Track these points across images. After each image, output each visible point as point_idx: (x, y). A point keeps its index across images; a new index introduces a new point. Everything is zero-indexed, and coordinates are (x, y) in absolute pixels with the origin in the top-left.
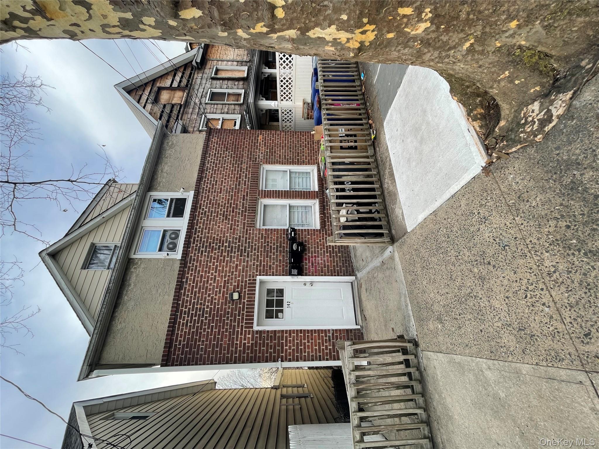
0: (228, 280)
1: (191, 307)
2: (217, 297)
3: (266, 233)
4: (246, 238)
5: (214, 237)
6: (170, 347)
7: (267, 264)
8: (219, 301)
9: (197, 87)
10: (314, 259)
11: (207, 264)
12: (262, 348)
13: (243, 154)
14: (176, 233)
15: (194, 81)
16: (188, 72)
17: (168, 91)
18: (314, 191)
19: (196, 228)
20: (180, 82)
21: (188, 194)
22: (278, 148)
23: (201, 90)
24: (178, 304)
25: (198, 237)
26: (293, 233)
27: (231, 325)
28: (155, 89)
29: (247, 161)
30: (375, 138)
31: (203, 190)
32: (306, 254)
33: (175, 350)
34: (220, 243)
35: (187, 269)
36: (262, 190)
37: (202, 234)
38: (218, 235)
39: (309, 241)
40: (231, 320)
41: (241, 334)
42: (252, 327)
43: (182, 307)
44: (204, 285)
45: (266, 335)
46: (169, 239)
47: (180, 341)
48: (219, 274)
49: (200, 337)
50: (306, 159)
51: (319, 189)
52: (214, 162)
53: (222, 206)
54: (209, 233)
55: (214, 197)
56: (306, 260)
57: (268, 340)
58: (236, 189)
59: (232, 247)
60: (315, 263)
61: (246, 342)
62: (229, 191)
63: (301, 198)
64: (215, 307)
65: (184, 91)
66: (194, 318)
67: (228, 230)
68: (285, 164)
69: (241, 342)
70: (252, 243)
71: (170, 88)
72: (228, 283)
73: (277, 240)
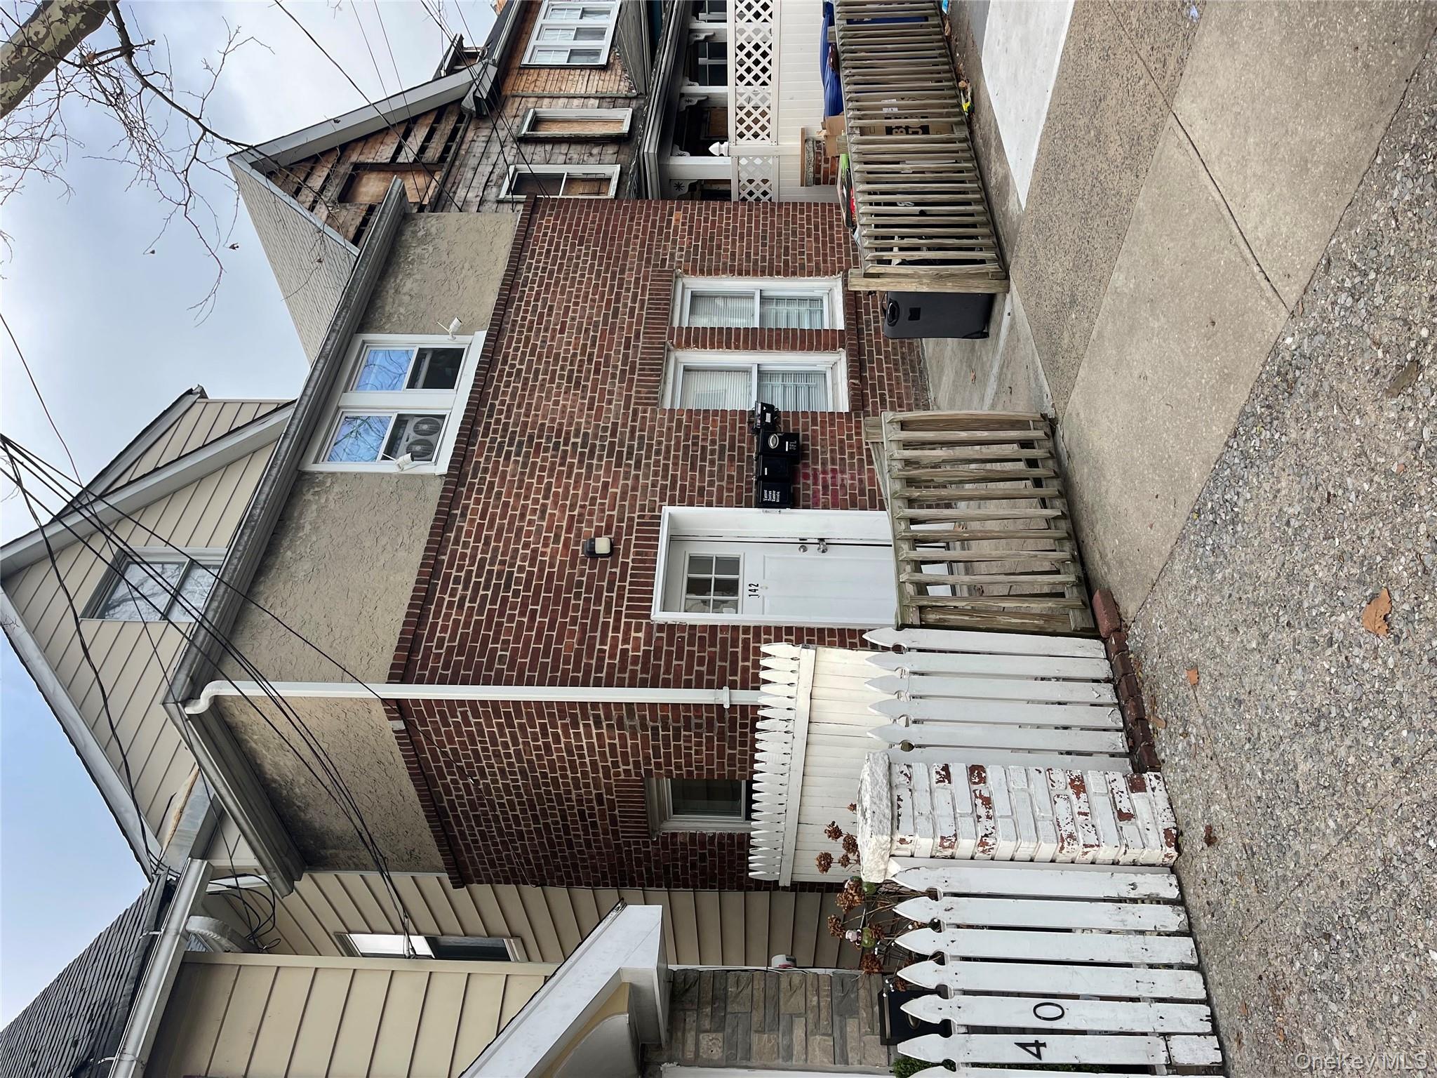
0: (581, 515)
1: (475, 568)
2: (549, 550)
3: (690, 418)
4: (633, 428)
5: (543, 425)
6: (413, 650)
7: (692, 485)
8: (553, 557)
9: (473, 162)
10: (830, 476)
11: (521, 481)
12: (675, 662)
13: (626, 252)
14: (435, 422)
15: (464, 147)
16: (446, 127)
17: (382, 175)
18: (834, 331)
19: (493, 405)
20: (423, 149)
21: (468, 338)
22: (727, 237)
23: (485, 169)
24: (439, 563)
25: (498, 421)
26: (768, 415)
27: (586, 610)
28: (345, 169)
29: (639, 266)
30: (972, 110)
31: (514, 325)
32: (806, 465)
33: (426, 658)
34: (558, 436)
35: (464, 490)
36: (680, 328)
37: (508, 417)
38: (553, 420)
39: (814, 438)
40: (587, 600)
41: (616, 629)
42: (648, 616)
43: (450, 566)
44: (511, 523)
45: (686, 635)
46: (413, 434)
47: (441, 640)
48: (555, 503)
49: (497, 633)
50: (809, 260)
51: (847, 324)
52: (544, 269)
53: (565, 359)
54: (527, 416)
55: (544, 342)
56: (806, 476)
57: (691, 644)
58: (605, 324)
59: (594, 446)
60: (835, 485)
61: (630, 647)
62: (587, 330)
63: (794, 348)
64: (541, 570)
65: (431, 174)
66: (481, 592)
67: (581, 410)
68: (748, 273)
69: (614, 647)
70: (651, 438)
71: (392, 167)
72: (580, 522)
73: (723, 433)
